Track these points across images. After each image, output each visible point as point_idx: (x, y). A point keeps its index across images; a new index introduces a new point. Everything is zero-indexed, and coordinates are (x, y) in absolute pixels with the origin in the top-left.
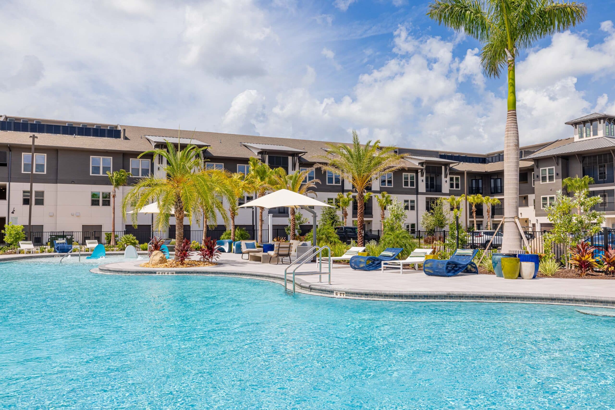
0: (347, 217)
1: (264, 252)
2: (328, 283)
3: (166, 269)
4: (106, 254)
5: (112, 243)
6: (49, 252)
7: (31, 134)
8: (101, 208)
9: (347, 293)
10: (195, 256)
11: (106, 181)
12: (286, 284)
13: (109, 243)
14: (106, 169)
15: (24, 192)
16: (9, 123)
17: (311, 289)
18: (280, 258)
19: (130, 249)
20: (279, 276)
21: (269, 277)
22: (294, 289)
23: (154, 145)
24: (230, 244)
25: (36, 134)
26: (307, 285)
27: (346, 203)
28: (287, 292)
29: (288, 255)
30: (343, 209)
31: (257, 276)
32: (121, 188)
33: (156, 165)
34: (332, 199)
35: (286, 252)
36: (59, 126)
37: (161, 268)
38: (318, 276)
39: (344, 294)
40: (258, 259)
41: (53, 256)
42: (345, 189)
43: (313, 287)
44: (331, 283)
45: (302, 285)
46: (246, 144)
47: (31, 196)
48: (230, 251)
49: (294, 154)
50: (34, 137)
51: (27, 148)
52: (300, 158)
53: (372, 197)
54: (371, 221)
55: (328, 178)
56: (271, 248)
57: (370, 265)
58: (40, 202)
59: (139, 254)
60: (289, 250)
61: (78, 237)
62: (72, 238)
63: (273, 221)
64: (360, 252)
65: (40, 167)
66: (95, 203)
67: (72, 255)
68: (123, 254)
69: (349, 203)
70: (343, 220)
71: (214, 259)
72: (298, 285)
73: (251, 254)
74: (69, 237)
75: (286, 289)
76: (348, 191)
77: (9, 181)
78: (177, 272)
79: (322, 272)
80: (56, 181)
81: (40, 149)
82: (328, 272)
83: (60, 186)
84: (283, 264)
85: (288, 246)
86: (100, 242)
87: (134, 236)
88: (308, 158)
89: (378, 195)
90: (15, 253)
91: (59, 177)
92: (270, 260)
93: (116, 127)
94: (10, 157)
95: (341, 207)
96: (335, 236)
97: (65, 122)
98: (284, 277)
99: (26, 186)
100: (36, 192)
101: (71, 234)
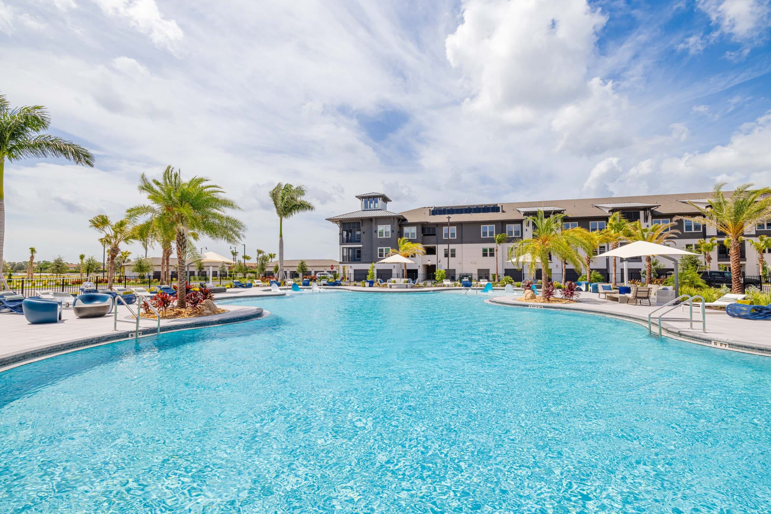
0: (711, 261)
1: (620, 293)
2: (702, 331)
3: (536, 304)
4: (493, 289)
5: (496, 281)
6: (459, 286)
7: (447, 216)
8: (488, 258)
9: (731, 345)
10: (558, 294)
11: (492, 241)
12: (650, 327)
13: (494, 280)
14: (491, 233)
15: (445, 250)
16: (436, 211)
17: (680, 335)
18: (639, 300)
19: (509, 286)
20: (640, 318)
21: (630, 317)
22: (661, 333)
23: (522, 214)
24: (587, 285)
25: (450, 216)
26: (677, 331)
27: (709, 249)
28: (651, 335)
29: (648, 298)
30: (705, 254)
31: (616, 315)
32: (501, 244)
33: (525, 227)
34: (691, 245)
35: (646, 295)
36: (463, 209)
37: (531, 303)
38: (689, 323)
39: (726, 345)
40: (616, 299)
41: (461, 289)
42: (707, 235)
43: (683, 333)
44: (707, 331)
45: (669, 329)
46: (597, 205)
47: (448, 252)
48: (587, 290)
49: (645, 209)
50: (449, 218)
51: (445, 224)
52: (652, 212)
53: (744, 241)
54: (744, 264)
55: (686, 226)
56: (628, 290)
57: (754, 314)
58: (453, 255)
59: (515, 290)
60: (648, 294)
61: (475, 277)
62: (471, 277)
63: (628, 266)
64: (739, 299)
65: (453, 235)
66: (485, 255)
67: (472, 289)
68: (504, 289)
69: (712, 248)
70: (706, 264)
71: (574, 298)
72: (664, 328)
73: (607, 294)
74: (470, 277)
75: (651, 331)
76: (710, 237)
77: (437, 244)
79: (693, 320)
80: (462, 242)
81: (452, 224)
82: (702, 320)
83: (464, 245)
84: (641, 305)
85: (647, 290)
86: (489, 281)
87: (511, 277)
88: (662, 210)
89: (754, 239)
90: (441, 286)
91: (463, 240)
92: (628, 301)
93: (497, 205)
94: (437, 230)
95: (702, 252)
96: (700, 282)
97: (466, 206)
98: (648, 320)
99: (446, 246)
100: (451, 250)
101: (471, 275)
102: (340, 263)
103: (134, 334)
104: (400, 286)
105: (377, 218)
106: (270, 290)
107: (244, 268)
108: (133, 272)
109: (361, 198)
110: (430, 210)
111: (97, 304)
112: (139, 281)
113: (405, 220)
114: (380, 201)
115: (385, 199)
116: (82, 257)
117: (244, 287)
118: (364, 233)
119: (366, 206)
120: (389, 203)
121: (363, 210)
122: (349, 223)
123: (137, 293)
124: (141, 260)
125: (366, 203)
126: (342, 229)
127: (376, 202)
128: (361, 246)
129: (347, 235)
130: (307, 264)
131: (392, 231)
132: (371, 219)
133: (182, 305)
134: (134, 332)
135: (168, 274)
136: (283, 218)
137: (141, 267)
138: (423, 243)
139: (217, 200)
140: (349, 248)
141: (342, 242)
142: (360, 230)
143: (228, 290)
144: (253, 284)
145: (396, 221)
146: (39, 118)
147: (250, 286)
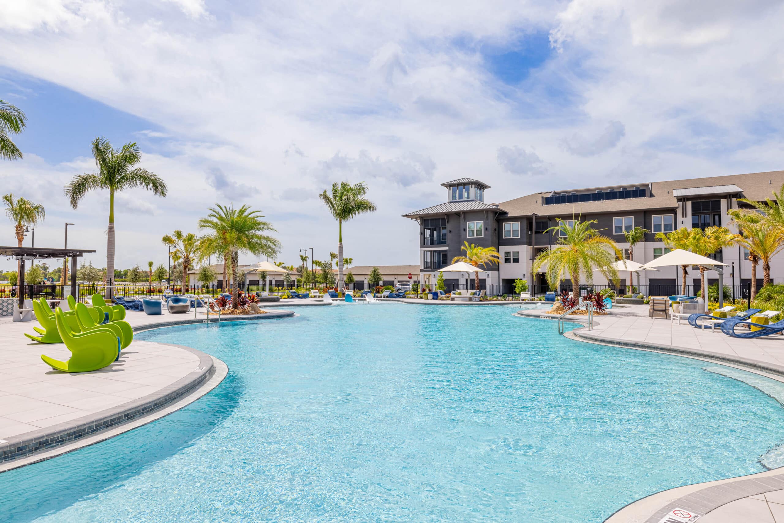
14: (627, 228)
16: (552, 198)
23: (677, 199)
32: (638, 244)
33: (680, 218)
36: (590, 194)
77: (550, 245)
78: (552, 318)
94: (550, 224)
97: (595, 190)
102: (421, 270)
103: (206, 321)
104: (464, 299)
105: (465, 213)
106: (323, 301)
107: (311, 277)
108: (199, 281)
109: (449, 186)
110: (543, 198)
111: (181, 304)
112: (204, 291)
113: (505, 213)
114: (473, 190)
115: (481, 186)
116: (151, 264)
117: (299, 297)
118: (450, 232)
119: (454, 197)
120: (486, 190)
121: (451, 202)
122: (432, 220)
123: (205, 299)
124: (206, 267)
125: (454, 192)
126: (423, 227)
127: (468, 191)
128: (447, 248)
129: (432, 235)
130: (381, 272)
131: (486, 229)
132: (458, 214)
133: (235, 307)
134: (206, 319)
135: (229, 283)
136: (342, 221)
137: (205, 276)
138: (530, 244)
139: (259, 224)
140: (435, 251)
141: (423, 244)
142: (445, 228)
143: (281, 300)
144: (310, 295)
145: (491, 215)
146: (134, 153)
147: (306, 296)
